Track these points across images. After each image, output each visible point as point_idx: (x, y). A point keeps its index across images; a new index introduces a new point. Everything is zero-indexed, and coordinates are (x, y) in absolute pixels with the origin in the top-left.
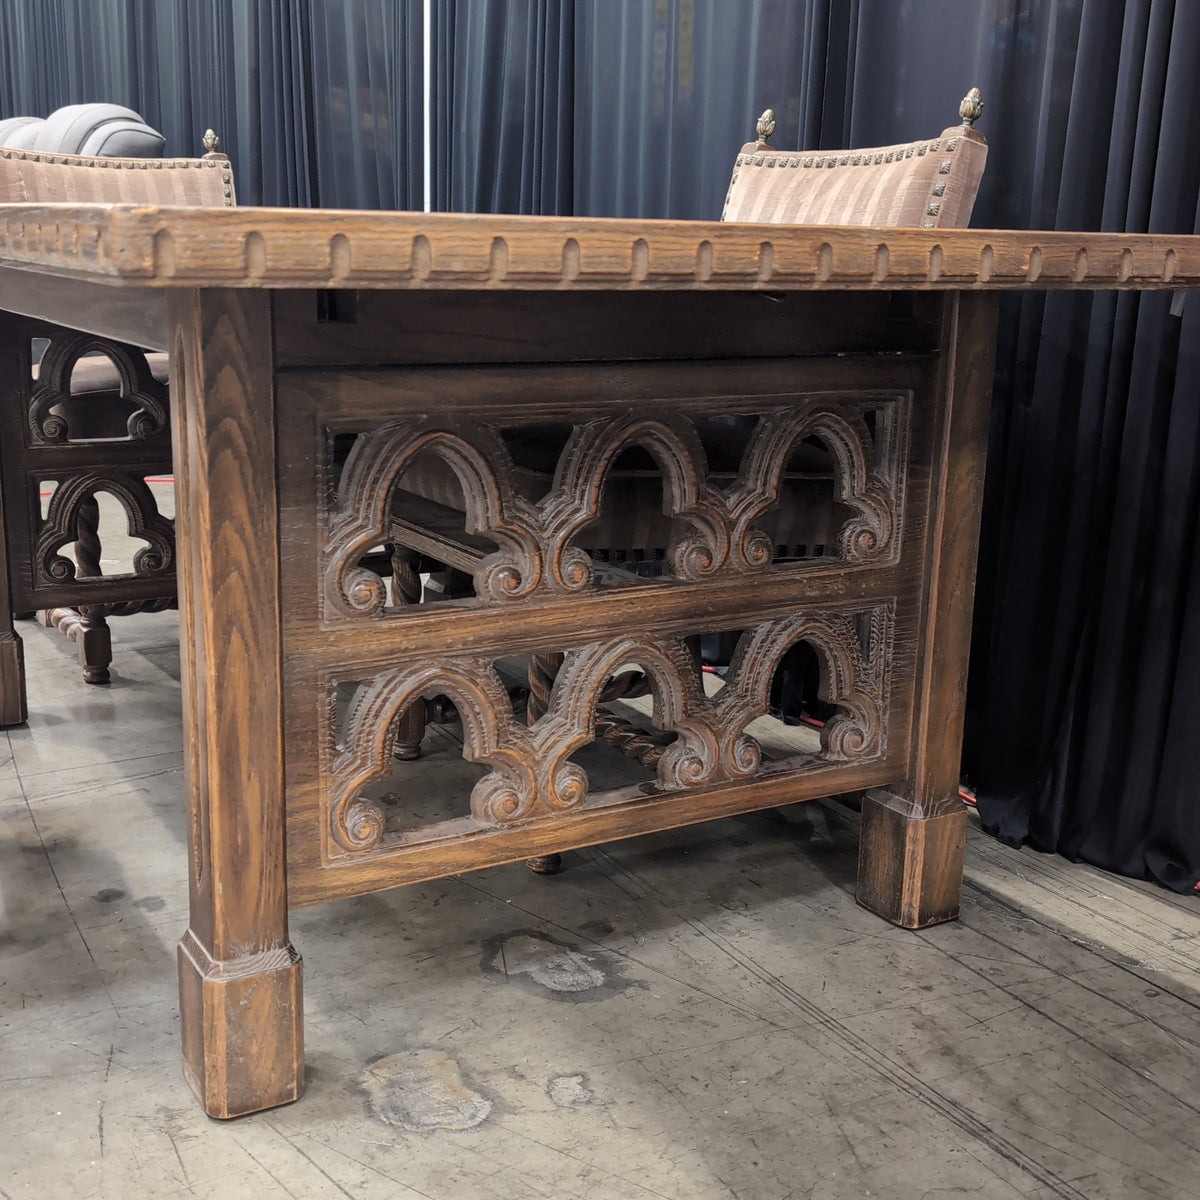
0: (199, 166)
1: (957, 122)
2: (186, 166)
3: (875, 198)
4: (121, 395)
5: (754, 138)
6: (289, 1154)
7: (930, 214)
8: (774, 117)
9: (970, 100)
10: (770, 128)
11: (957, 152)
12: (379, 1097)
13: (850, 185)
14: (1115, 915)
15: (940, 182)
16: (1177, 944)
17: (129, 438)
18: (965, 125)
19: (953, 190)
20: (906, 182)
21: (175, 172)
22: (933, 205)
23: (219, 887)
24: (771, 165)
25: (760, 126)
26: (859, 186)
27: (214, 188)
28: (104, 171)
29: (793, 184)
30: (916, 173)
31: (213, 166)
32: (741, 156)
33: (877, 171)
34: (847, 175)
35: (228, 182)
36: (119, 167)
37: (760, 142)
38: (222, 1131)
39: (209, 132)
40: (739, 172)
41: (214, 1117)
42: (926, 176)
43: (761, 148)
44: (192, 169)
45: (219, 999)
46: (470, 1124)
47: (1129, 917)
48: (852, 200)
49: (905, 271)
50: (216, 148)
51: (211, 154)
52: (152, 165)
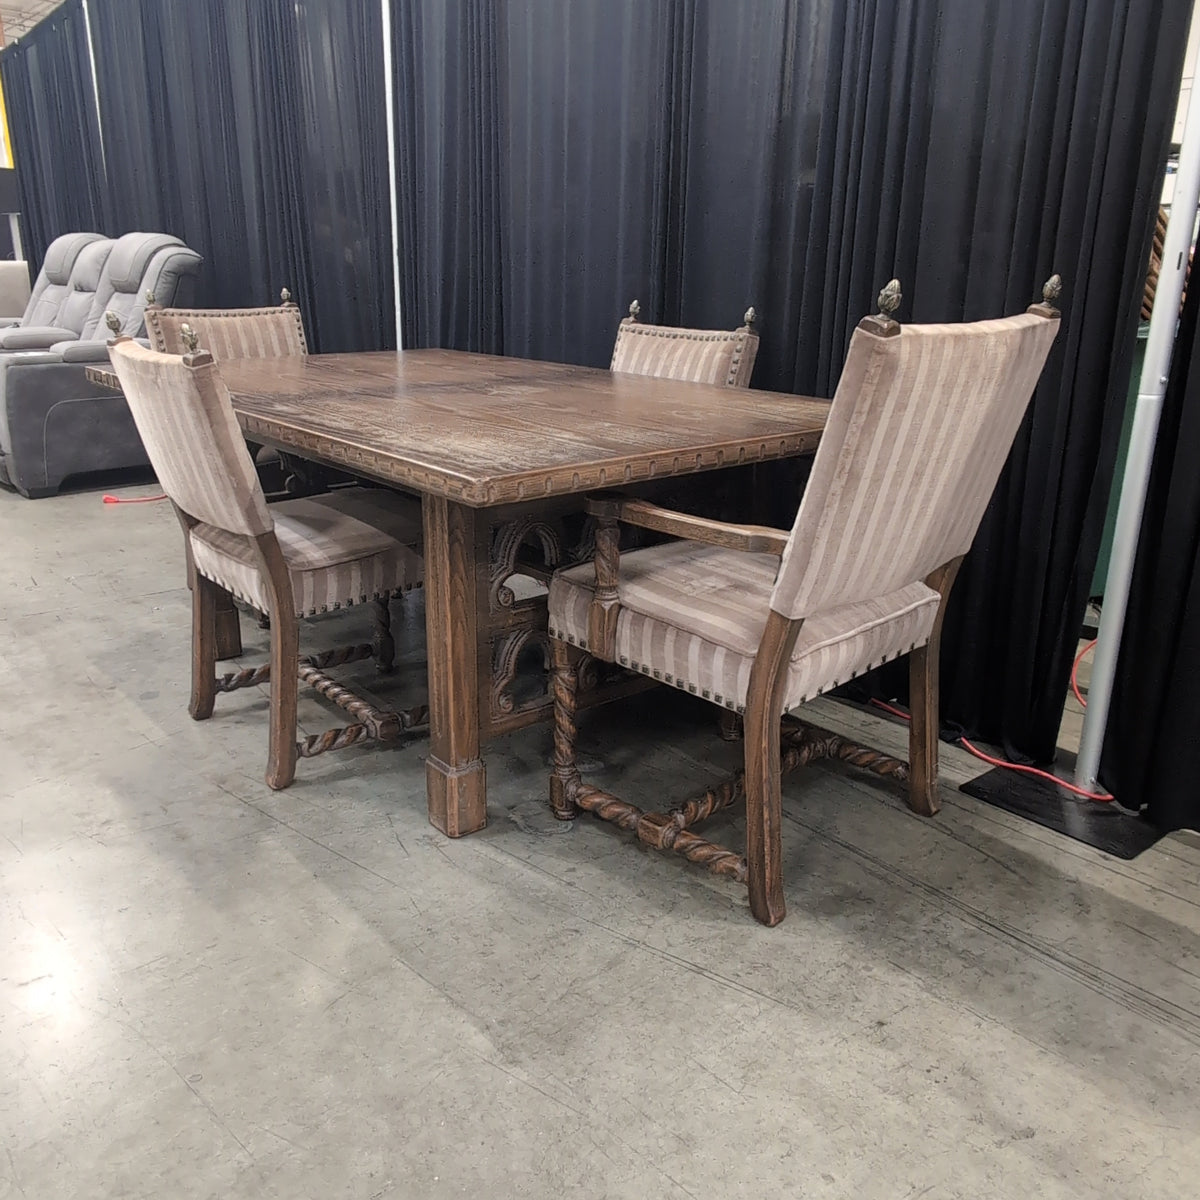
0: (282, 312)
1: (743, 325)
2: (274, 313)
3: (702, 361)
4: (282, 468)
5: (628, 316)
6: (490, 849)
7: (732, 372)
8: (639, 304)
9: (750, 313)
10: (637, 311)
11: (745, 342)
12: (520, 822)
13: (687, 351)
14: (833, 716)
15: (736, 356)
16: (863, 728)
17: (287, 492)
18: (747, 326)
19: (743, 361)
20: (718, 355)
21: (268, 317)
22: (733, 369)
23: (453, 734)
24: (640, 333)
25: (631, 309)
26: (692, 353)
27: (292, 326)
28: (227, 319)
29: (655, 346)
30: (724, 351)
31: (290, 311)
32: (622, 325)
33: (701, 345)
34: (685, 345)
35: (298, 321)
36: (235, 316)
37: (632, 319)
38: (458, 843)
39: (285, 290)
40: (621, 334)
41: (452, 837)
42: (729, 352)
43: (633, 322)
44: (277, 314)
45: (455, 784)
46: (565, 830)
47: (840, 717)
48: (689, 361)
49: (751, 456)
50: (290, 300)
51: (287, 304)
52: (254, 314)
